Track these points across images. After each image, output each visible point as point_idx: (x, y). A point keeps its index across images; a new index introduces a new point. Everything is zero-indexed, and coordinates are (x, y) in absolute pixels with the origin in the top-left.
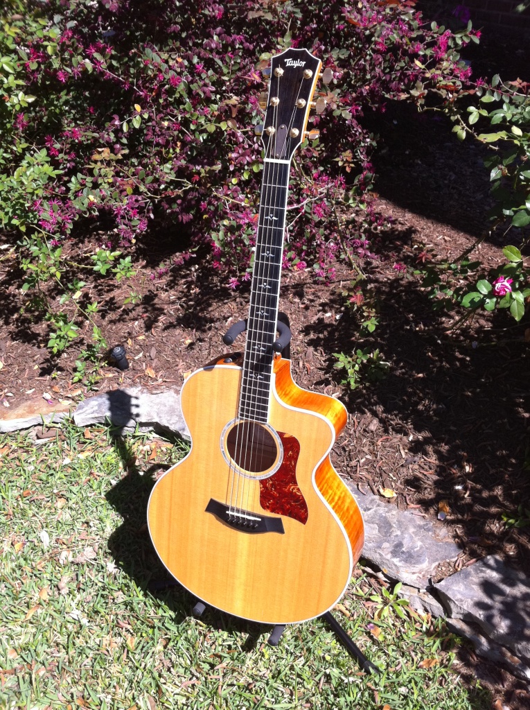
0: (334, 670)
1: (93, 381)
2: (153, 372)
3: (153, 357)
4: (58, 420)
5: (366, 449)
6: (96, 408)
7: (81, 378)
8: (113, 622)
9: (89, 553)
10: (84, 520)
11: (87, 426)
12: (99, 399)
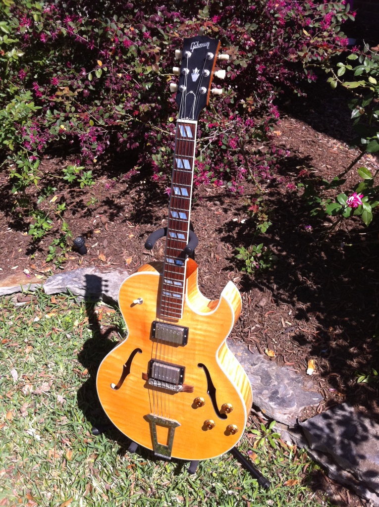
0: (218, 484)
1: (61, 261)
2: (104, 257)
3: (105, 246)
4: (34, 289)
5: (256, 320)
6: (61, 281)
7: (52, 258)
8: (58, 439)
9: (45, 387)
10: (44, 363)
11: (54, 294)
12: (63, 275)
